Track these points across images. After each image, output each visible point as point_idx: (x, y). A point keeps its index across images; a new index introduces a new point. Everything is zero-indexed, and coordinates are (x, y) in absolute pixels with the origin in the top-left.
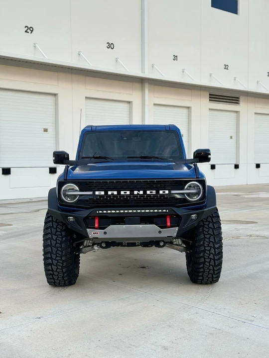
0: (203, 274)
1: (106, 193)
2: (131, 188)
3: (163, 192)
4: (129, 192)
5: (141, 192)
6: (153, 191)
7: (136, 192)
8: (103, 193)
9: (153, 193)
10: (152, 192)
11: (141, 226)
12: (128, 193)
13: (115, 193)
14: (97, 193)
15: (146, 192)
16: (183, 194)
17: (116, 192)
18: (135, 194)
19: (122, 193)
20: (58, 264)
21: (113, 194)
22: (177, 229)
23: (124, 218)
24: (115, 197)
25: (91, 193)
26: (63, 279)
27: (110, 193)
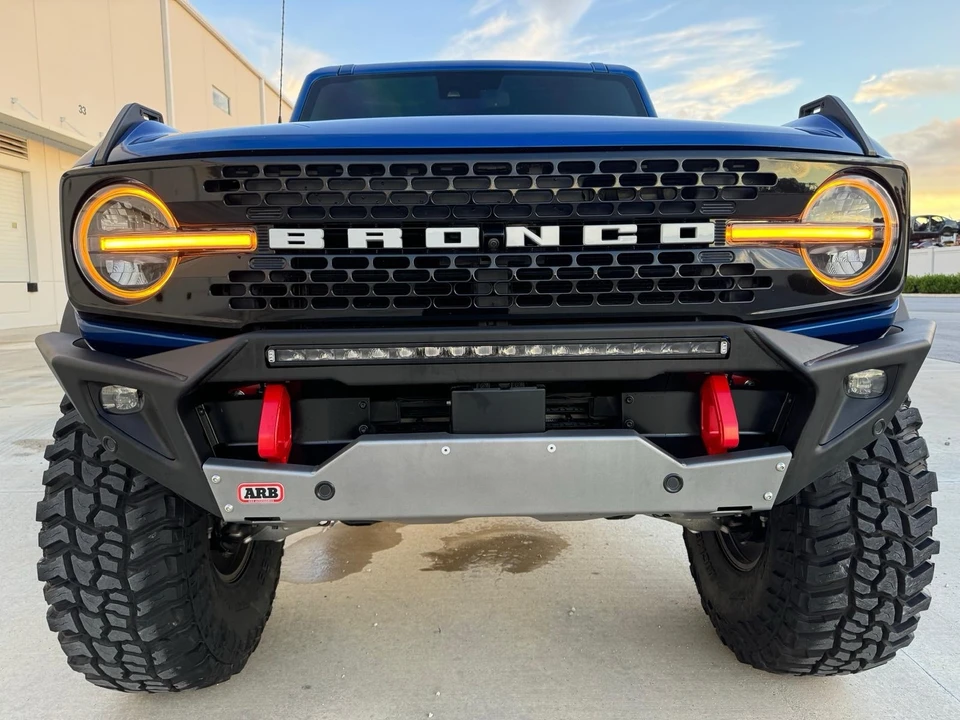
0: (840, 627)
1: (336, 238)
2: (488, 209)
3: (685, 233)
4: (476, 231)
5: (550, 236)
6: (623, 228)
7: (515, 236)
8: (314, 239)
9: (622, 240)
10: (613, 235)
11: (552, 444)
12: (470, 237)
13: (392, 238)
14: (279, 238)
15: (579, 236)
16: (794, 245)
17: (398, 232)
18: (510, 243)
19: (435, 237)
20: (109, 607)
21: (375, 246)
22: (782, 460)
23: (443, 390)
24: (390, 263)
25: (243, 240)
26: (137, 640)
27: (357, 238)
